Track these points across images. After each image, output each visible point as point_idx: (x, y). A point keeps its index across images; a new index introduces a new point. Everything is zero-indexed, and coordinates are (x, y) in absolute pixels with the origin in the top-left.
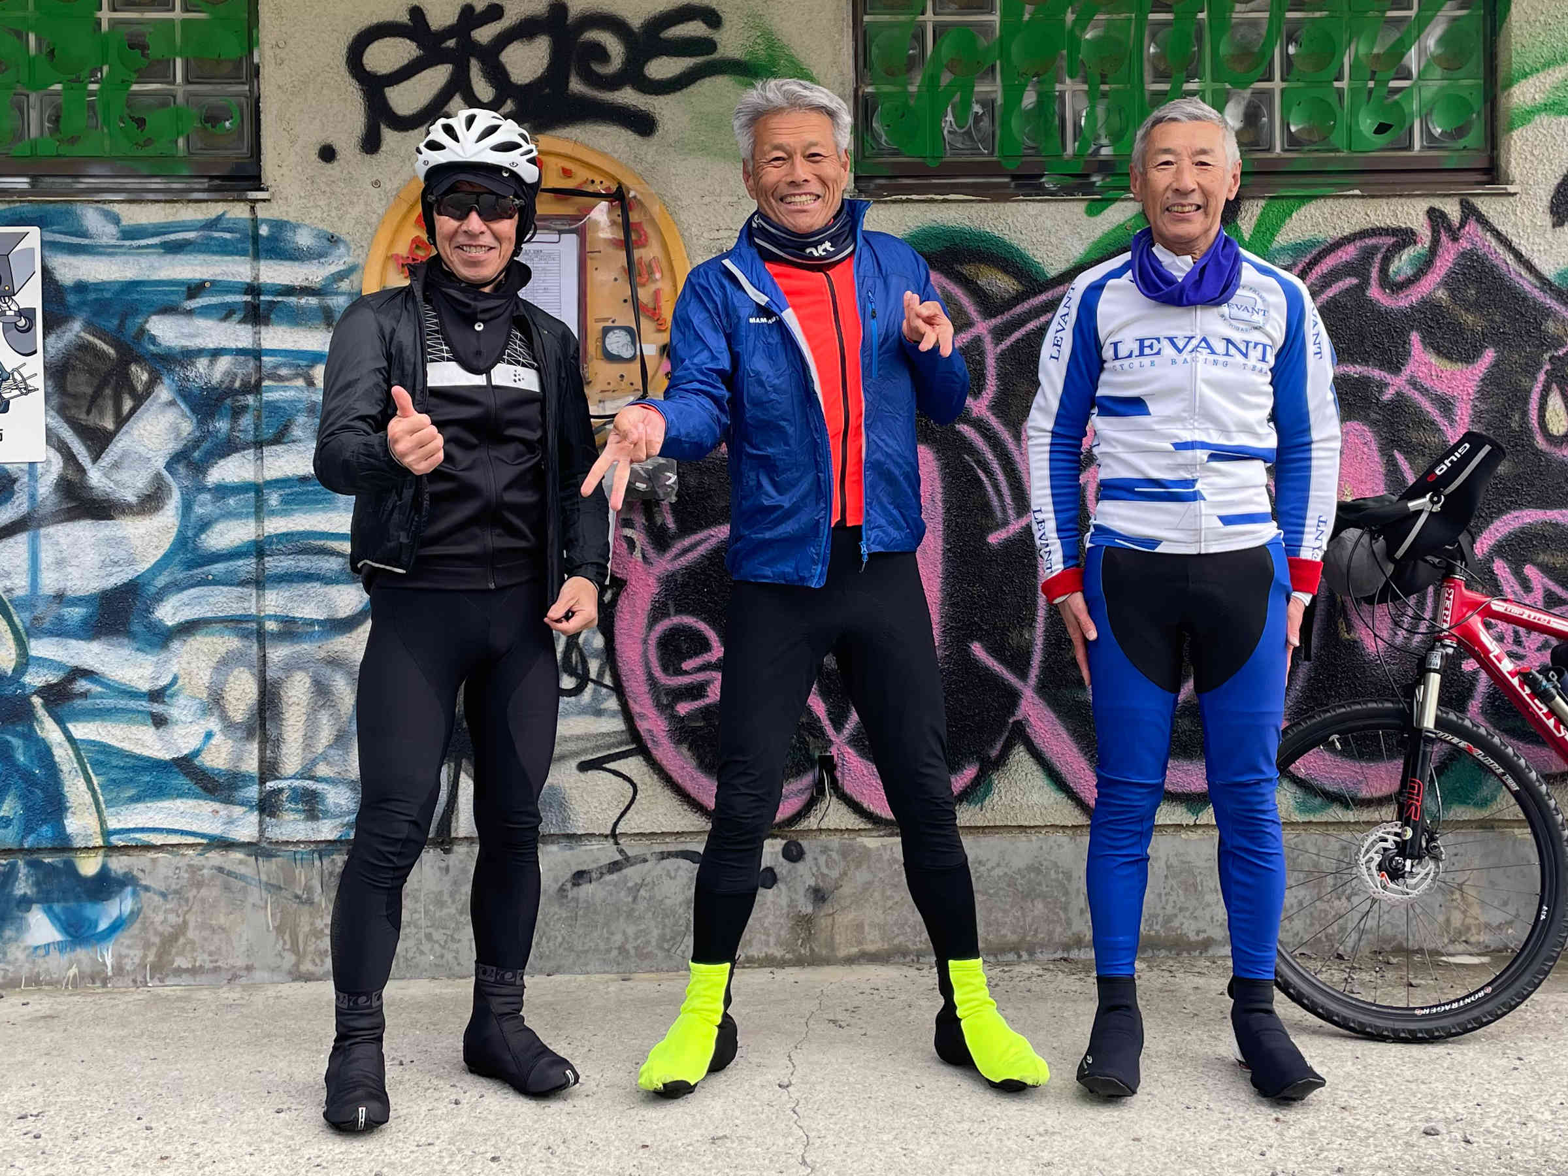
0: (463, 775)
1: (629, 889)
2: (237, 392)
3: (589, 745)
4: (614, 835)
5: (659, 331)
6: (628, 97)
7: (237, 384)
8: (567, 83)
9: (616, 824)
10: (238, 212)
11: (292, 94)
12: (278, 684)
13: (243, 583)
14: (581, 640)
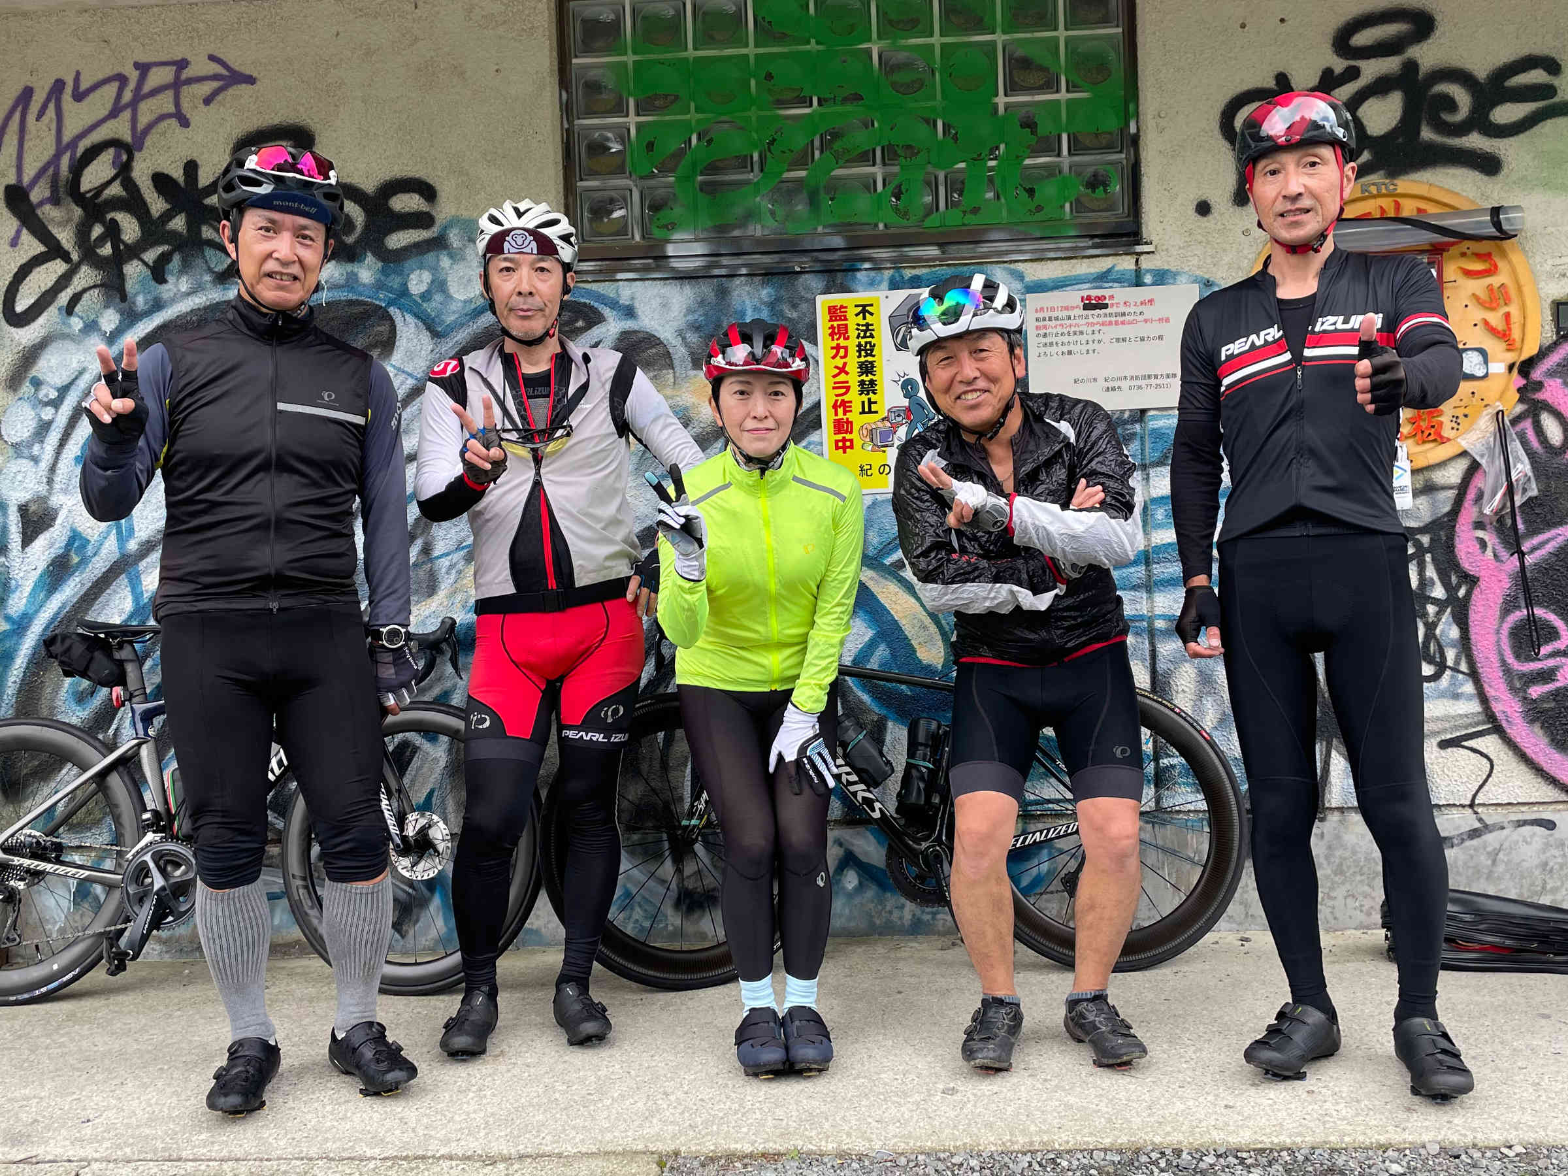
0: (1334, 754)
1: (1488, 853)
2: (1125, 422)
3: (1448, 725)
4: (1472, 805)
5: (1508, 350)
6: (1475, 141)
7: (1126, 415)
8: (1419, 133)
9: (1474, 796)
10: (1126, 264)
11: (1172, 157)
12: (1168, 674)
13: (1135, 588)
14: (1438, 632)
